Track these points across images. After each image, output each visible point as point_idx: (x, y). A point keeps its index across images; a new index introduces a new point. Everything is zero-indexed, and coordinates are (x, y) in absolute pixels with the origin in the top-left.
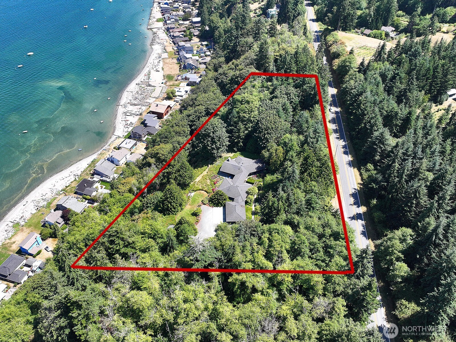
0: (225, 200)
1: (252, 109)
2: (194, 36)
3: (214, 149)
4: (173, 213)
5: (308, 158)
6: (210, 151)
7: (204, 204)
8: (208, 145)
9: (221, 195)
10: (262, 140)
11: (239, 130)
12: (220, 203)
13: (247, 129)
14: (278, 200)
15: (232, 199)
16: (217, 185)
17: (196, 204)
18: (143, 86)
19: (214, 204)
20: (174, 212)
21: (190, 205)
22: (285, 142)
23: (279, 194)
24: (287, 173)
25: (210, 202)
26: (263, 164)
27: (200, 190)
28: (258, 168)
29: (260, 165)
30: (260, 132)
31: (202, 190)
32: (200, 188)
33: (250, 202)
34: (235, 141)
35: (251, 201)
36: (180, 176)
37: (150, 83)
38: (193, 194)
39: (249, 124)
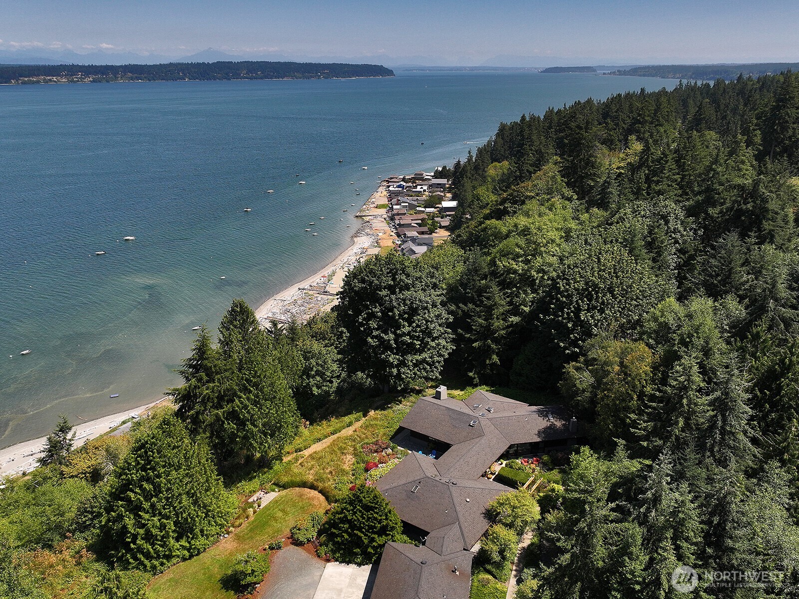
0: (383, 531)
1: (535, 249)
2: (441, 227)
3: (391, 349)
4: (142, 563)
5: (783, 374)
6: (376, 354)
7: (297, 543)
8: (369, 331)
9: (367, 508)
10: (564, 333)
11: (489, 310)
12: (358, 542)
13: (515, 311)
14: (652, 541)
15: (416, 534)
16: (373, 472)
17: (264, 540)
18: (311, 293)
19: (338, 547)
20: (148, 556)
21: (238, 538)
22: (665, 326)
23: (656, 500)
24: (687, 419)
25: (323, 538)
26: (568, 419)
27: (304, 485)
28: (548, 432)
29: (558, 424)
30: (561, 307)
31: (312, 487)
32: (310, 478)
33: (496, 557)
34: (475, 345)
35: (501, 552)
36: (233, 415)
37: (327, 289)
38: (268, 498)
39: (525, 292)
